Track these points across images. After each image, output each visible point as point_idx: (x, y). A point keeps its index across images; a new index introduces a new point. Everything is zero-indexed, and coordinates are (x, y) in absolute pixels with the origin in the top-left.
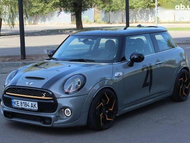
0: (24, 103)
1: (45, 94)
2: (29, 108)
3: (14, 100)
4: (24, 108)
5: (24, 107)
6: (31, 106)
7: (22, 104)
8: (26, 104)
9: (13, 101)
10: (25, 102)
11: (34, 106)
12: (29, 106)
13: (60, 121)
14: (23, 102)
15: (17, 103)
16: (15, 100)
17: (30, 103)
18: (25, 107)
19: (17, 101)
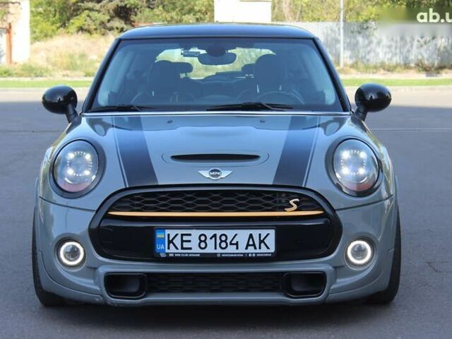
1: (297, 200)
2: (237, 251)
3: (167, 232)
4: (216, 254)
5: (215, 251)
6: (248, 245)
7: (205, 241)
8: (225, 241)
9: (159, 235)
10: (219, 233)
11: (261, 241)
12: (237, 244)
13: (342, 282)
14: (209, 233)
15: (183, 241)
16: (172, 233)
18: (219, 250)
19: (182, 235)
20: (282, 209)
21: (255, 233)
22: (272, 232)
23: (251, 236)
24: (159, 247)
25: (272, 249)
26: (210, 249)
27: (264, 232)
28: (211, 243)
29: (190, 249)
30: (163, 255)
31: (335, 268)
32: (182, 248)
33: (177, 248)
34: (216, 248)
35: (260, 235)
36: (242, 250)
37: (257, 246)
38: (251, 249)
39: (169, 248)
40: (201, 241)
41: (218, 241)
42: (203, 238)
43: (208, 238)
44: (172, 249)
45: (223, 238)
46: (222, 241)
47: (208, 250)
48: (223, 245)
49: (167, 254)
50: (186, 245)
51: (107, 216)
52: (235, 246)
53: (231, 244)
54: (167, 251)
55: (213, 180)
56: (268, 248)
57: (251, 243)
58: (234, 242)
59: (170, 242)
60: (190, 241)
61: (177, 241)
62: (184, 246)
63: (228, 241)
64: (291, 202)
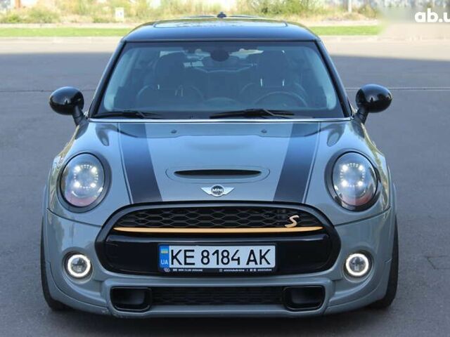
0: (217, 252)
1: (297, 216)
2: (239, 267)
3: (171, 248)
4: (218, 269)
6: (249, 260)
7: (207, 257)
8: (227, 257)
9: (163, 251)
10: (221, 249)
11: (262, 257)
12: (238, 259)
14: (212, 249)
15: (186, 257)
16: (176, 249)
17: (244, 252)
18: (221, 266)
19: (185, 251)
20: (282, 225)
21: (256, 249)
22: (273, 248)
23: (252, 252)
24: (163, 263)
25: (273, 265)
26: (213, 264)
27: (264, 248)
28: (213, 258)
29: (194, 264)
30: (167, 270)
31: (334, 281)
32: (186, 264)
33: (180, 264)
34: (218, 264)
35: (261, 251)
36: (243, 265)
37: (258, 261)
38: (252, 265)
39: (172, 264)
40: (203, 257)
41: (220, 257)
42: (205, 254)
43: (211, 254)
44: (176, 265)
45: (225, 254)
46: (223, 257)
47: (210, 266)
48: (225, 260)
49: (171, 269)
50: (189, 260)
51: (112, 232)
52: (237, 262)
53: (233, 259)
54: (171, 266)
55: (216, 197)
56: (269, 263)
57: (252, 258)
58: (236, 257)
59: (174, 257)
60: (193, 257)
61: (181, 257)
62: (187, 262)
63: (230, 257)
64: (291, 218)
